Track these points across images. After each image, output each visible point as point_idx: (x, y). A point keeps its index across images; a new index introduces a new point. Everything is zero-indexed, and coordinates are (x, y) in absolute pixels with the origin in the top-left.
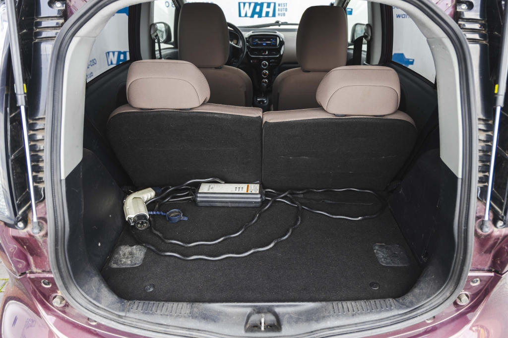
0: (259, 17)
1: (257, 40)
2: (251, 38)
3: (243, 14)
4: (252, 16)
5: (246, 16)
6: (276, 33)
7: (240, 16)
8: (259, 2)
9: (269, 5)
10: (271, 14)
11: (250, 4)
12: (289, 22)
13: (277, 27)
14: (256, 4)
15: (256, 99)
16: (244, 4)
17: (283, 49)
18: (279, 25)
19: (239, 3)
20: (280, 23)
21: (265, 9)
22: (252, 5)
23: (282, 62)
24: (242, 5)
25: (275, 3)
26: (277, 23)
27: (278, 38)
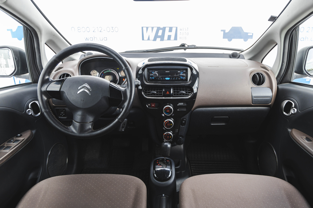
0: (161, 40)
1: (156, 73)
2: (146, 70)
3: (146, 38)
4: (155, 40)
5: (149, 39)
6: (186, 61)
7: (143, 39)
8: (162, 27)
9: (171, 30)
10: (173, 38)
11: (153, 28)
12: (197, 45)
13: (182, 51)
14: (159, 29)
15: (154, 168)
16: (147, 28)
17: (196, 85)
18: (185, 49)
19: (142, 28)
20: (186, 46)
21: (167, 33)
22: (155, 30)
23: (195, 105)
24: (145, 29)
25: (177, 28)
26: (183, 46)
27: (189, 69)
